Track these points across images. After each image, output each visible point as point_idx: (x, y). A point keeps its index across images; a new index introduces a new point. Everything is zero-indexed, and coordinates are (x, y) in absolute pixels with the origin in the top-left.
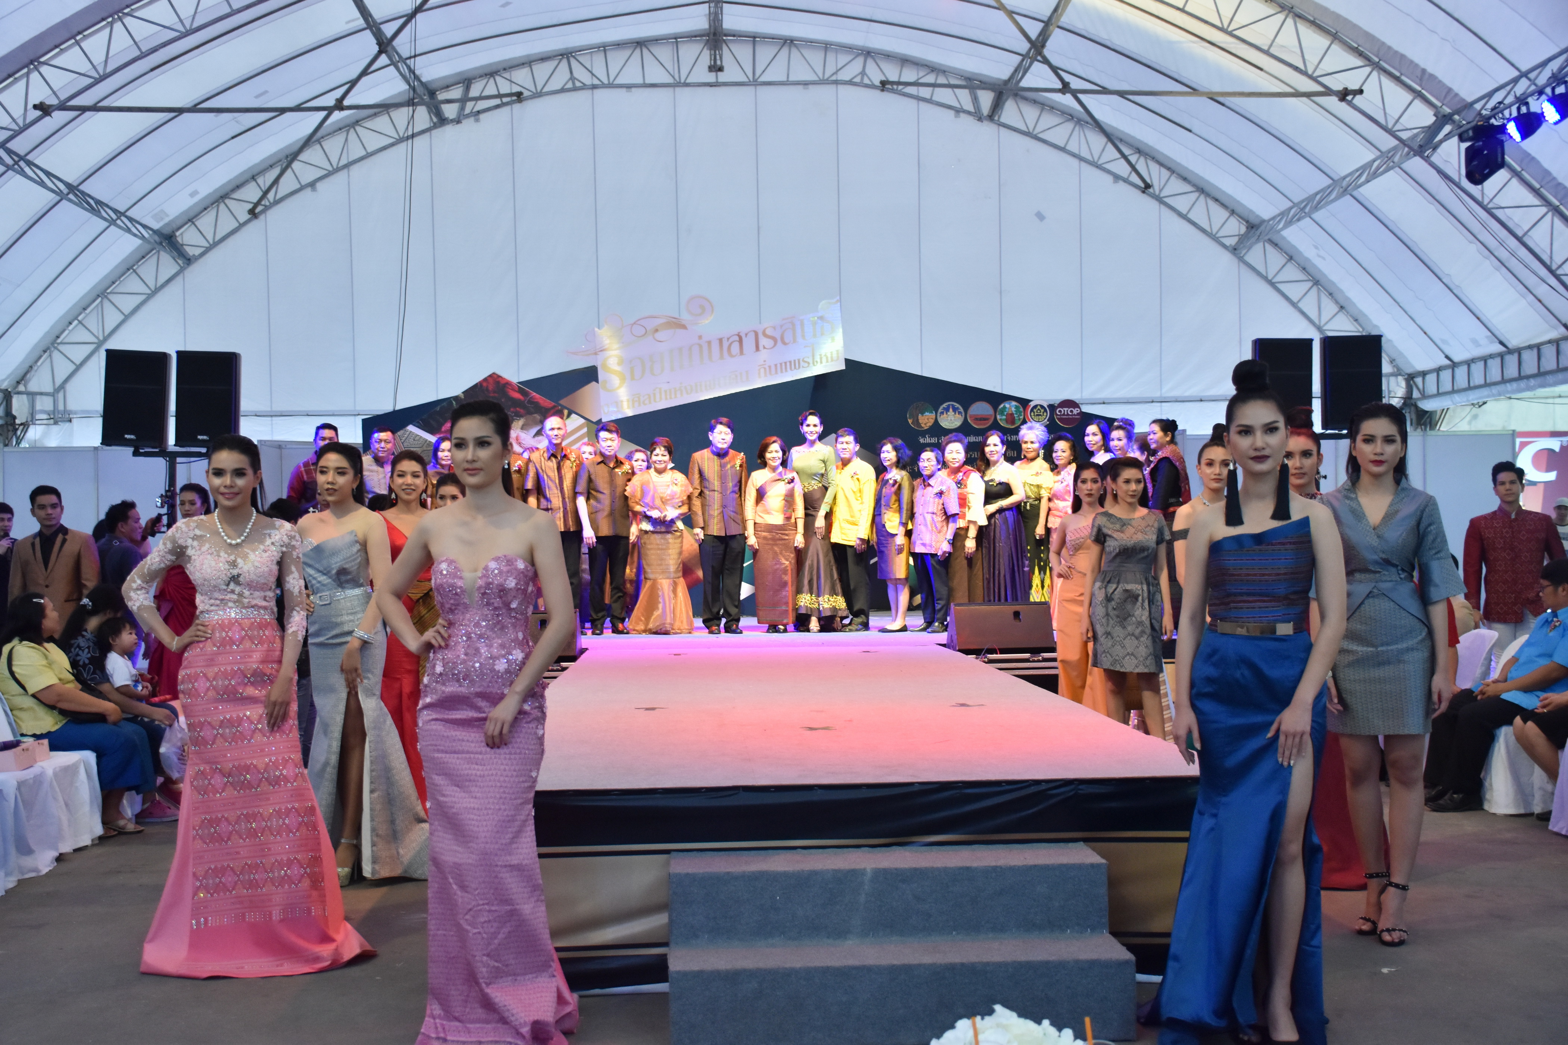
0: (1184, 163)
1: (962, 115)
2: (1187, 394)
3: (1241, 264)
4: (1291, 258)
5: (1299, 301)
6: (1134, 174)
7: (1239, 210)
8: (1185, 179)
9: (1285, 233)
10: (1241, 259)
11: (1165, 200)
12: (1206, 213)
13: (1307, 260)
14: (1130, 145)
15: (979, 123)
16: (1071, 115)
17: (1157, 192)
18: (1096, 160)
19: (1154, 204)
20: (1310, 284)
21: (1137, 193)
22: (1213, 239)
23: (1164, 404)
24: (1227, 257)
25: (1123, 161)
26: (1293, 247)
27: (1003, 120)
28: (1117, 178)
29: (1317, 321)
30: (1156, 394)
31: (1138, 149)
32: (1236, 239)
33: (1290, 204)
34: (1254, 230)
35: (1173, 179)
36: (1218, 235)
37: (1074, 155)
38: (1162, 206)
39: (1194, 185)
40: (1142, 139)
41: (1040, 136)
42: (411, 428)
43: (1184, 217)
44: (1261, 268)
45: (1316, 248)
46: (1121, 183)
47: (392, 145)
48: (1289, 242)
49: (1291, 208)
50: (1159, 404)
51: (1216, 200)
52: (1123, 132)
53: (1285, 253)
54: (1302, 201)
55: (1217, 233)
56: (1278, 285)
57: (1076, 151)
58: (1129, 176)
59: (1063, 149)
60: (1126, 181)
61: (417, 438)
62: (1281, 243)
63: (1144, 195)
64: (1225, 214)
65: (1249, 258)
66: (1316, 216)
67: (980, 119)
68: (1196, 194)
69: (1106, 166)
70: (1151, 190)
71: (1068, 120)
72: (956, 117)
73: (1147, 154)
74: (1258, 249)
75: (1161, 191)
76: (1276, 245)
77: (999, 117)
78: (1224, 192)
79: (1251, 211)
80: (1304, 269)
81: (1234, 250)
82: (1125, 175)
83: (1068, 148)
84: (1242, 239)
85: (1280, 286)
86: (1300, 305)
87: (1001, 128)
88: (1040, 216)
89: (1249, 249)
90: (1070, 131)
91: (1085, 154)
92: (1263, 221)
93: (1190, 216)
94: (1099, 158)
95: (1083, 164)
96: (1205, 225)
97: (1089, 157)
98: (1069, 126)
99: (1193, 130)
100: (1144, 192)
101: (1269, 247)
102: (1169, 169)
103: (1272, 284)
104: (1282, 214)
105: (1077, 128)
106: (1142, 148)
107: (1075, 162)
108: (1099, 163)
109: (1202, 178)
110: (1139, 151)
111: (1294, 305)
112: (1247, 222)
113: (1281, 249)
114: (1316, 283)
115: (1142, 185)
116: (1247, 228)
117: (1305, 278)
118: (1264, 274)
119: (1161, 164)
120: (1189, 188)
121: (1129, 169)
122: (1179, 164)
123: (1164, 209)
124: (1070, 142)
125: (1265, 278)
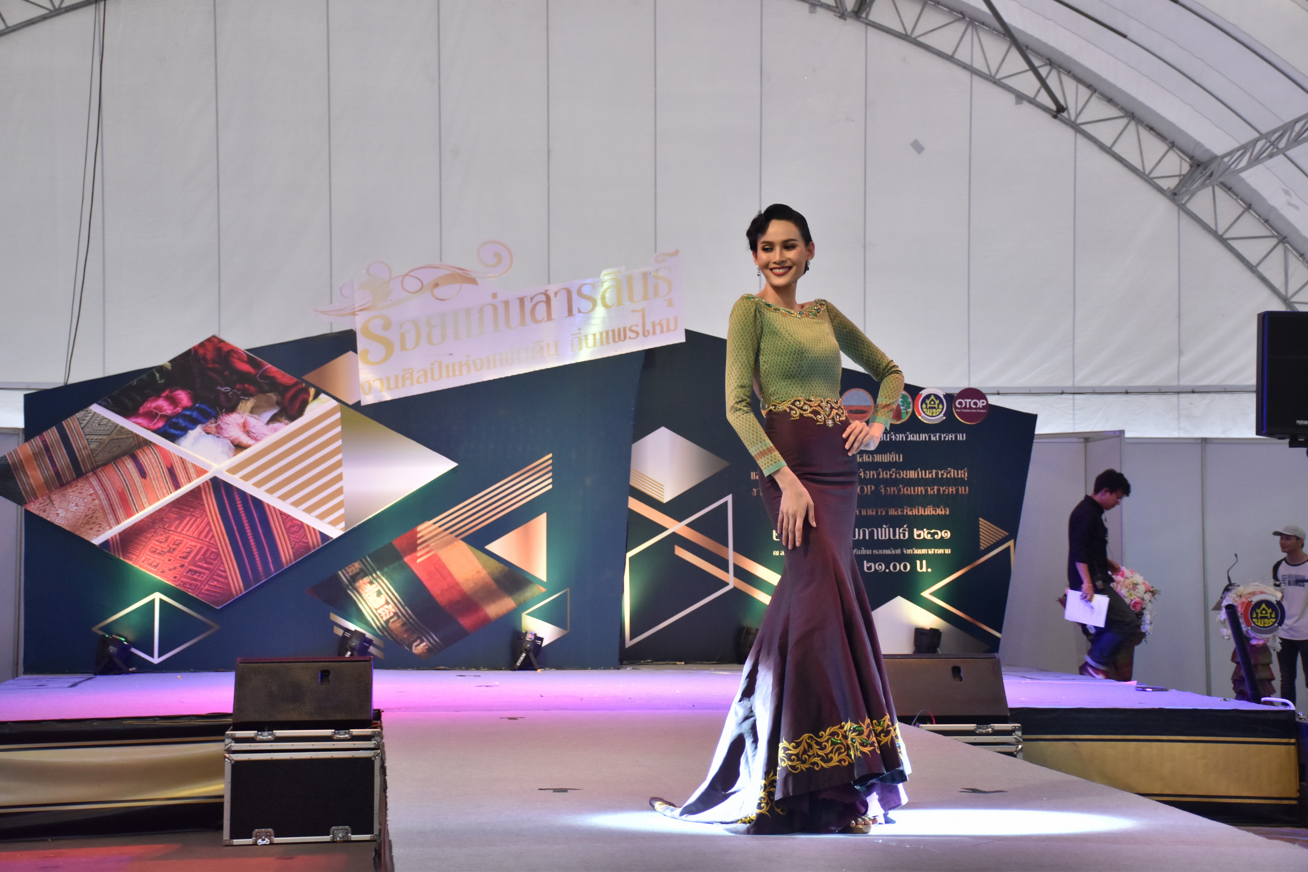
0: (1111, 79)
1: (819, 9)
2: (1108, 383)
3: (1182, 214)
4: (1249, 207)
5: (1259, 264)
6: (1043, 92)
7: (1180, 142)
8: (1110, 101)
9: (1244, 175)
10: (1182, 208)
11: (1085, 127)
12: (1137, 146)
13: (1272, 209)
14: (1038, 54)
15: (841, 21)
16: (961, 13)
17: (1073, 118)
18: (993, 73)
19: (1069, 133)
20: (1274, 241)
21: (1046, 118)
22: (1146, 180)
23: (1077, 396)
24: (1163, 205)
25: (1031, 74)
26: (1255, 192)
27: (872, 17)
28: (1020, 97)
29: (1282, 291)
30: (1069, 383)
31: (1049, 60)
32: (1176, 181)
33: (1256, 135)
34: (1200, 169)
35: (1094, 99)
36: (1152, 176)
37: (965, 67)
38: (1079, 137)
39: (1122, 109)
40: (1056, 46)
41: (922, 39)
42: (95, 408)
43: (1108, 150)
44: (1209, 220)
45: (1287, 193)
46: (1025, 105)
47: (44, 18)
48: (1248, 186)
49: (1256, 141)
50: (1071, 396)
51: (1151, 129)
52: (1031, 37)
53: (1241, 199)
54: (1274, 132)
55: (1151, 172)
56: (1230, 242)
57: (967, 61)
58: (1036, 95)
59: (950, 58)
60: (1032, 101)
61: (104, 422)
62: (1237, 187)
63: (1056, 121)
64: (1162, 147)
65: (1191, 206)
66: (1291, 153)
67: (843, 16)
68: (1124, 121)
69: (1007, 82)
70: (1065, 114)
71: (958, 20)
72: (810, 13)
73: (1060, 67)
74: (1206, 193)
75: (1077, 116)
76: (1230, 189)
77: (867, 15)
78: (1163, 119)
79: (1198, 144)
80: (1266, 221)
81: (1173, 195)
82: (1032, 95)
83: (958, 56)
84: (1185, 180)
85: (1235, 244)
86: (1261, 269)
87: (870, 29)
88: (918, 147)
89: (1192, 195)
90: (960, 35)
91: (979, 64)
92: (1214, 158)
93: (1117, 149)
94: (998, 71)
95: (976, 79)
96: (1135, 161)
97: (985, 70)
98: (960, 27)
99: (1130, 35)
100: (1055, 117)
101: (1220, 193)
102: (1089, 86)
103: (1223, 241)
104: (1244, 148)
105: (969, 30)
106: (1054, 57)
107: (964, 76)
108: (998, 77)
109: (1133, 99)
110: (1051, 63)
111: (1252, 269)
112: (1191, 158)
113: (1236, 195)
114: (1283, 240)
115: (1053, 107)
116: (1191, 166)
117: (1268, 233)
118: (1213, 227)
119: (1079, 80)
120: (1114, 112)
121: (1037, 84)
122: (1105, 81)
123: (1081, 139)
124: (959, 49)
125: (1214, 233)
